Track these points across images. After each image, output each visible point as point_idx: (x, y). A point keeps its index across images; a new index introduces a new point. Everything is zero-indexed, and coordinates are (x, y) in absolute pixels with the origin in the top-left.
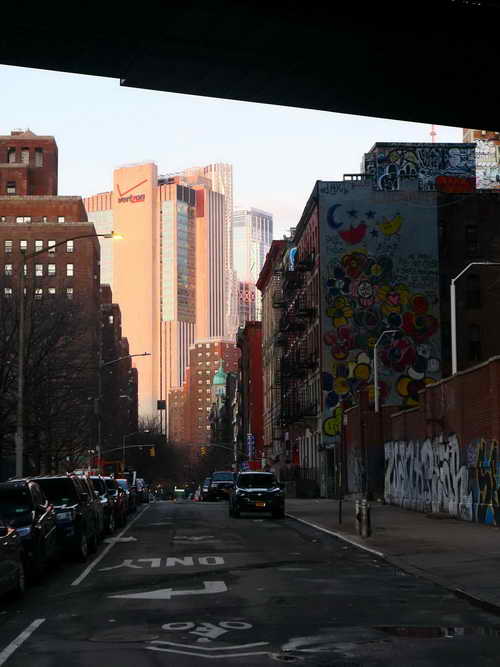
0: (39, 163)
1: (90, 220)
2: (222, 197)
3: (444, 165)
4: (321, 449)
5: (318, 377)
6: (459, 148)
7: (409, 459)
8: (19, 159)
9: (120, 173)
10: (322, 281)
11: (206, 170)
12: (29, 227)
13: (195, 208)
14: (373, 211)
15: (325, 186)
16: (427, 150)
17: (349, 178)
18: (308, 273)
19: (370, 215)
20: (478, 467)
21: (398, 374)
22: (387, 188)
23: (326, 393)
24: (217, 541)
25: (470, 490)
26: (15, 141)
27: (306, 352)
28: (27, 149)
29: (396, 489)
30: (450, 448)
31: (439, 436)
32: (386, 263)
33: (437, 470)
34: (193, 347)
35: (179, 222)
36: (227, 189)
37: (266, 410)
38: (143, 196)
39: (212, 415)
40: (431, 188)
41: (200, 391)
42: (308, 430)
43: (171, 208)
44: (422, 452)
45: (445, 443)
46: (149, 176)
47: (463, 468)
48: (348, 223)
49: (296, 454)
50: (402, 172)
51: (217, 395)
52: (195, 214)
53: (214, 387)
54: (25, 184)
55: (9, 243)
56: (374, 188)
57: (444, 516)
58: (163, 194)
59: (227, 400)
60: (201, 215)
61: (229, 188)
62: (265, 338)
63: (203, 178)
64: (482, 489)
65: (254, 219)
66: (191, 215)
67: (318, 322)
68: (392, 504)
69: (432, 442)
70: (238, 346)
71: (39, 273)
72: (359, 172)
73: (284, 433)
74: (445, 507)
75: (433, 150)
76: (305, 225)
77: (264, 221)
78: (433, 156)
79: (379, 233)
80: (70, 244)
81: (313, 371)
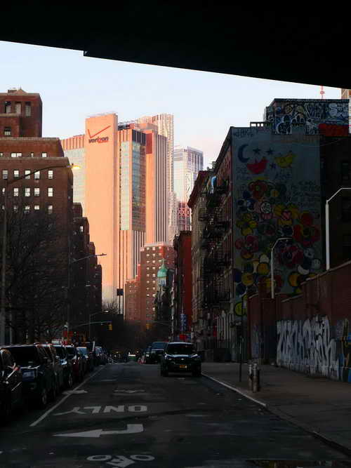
0: (28, 113)
1: (65, 156)
2: (165, 139)
3: (326, 115)
4: (233, 326)
5: (231, 272)
6: (337, 103)
7: (295, 334)
8: (13, 110)
9: (90, 121)
10: (234, 201)
11: (154, 119)
12: (21, 161)
13: (145, 147)
14: (272, 149)
15: (236, 131)
16: (313, 104)
17: (254, 125)
18: (224, 195)
19: (270, 152)
20: (343, 340)
21: (290, 271)
22: (283, 132)
23: (236, 284)
24: (146, 394)
25: (337, 357)
26: (11, 97)
27: (222, 255)
28: (20, 103)
29: (285, 356)
30: (323, 325)
31: (315, 317)
32: (281, 188)
33: (314, 342)
34: (142, 250)
35: (134, 157)
36: (169, 133)
37: (194, 296)
38: (107, 138)
39: (156, 300)
40: (316, 132)
41: (148, 282)
42: (223, 312)
43: (127, 146)
44: (304, 328)
45: (320, 322)
46: (111, 123)
47: (332, 340)
48: (253, 158)
49: (215, 329)
50: (294, 120)
51: (160, 286)
52: (145, 151)
53: (158, 279)
54: (17, 128)
55: (5, 172)
56: (273, 133)
57: (318, 376)
58: (122, 136)
59: (167, 288)
60: (150, 152)
61: (171, 133)
62: (194, 244)
63: (152, 123)
64: (346, 356)
65: (189, 155)
66: (142, 153)
67: (231, 231)
68: (282, 367)
69: (310, 321)
70: (175, 248)
71: (27, 194)
72: (262, 121)
73: (206, 313)
74: (319, 369)
75: (317, 104)
76: (222, 160)
77: (196, 157)
78: (317, 108)
79: (277, 167)
80: (51, 173)
81: (227, 268)
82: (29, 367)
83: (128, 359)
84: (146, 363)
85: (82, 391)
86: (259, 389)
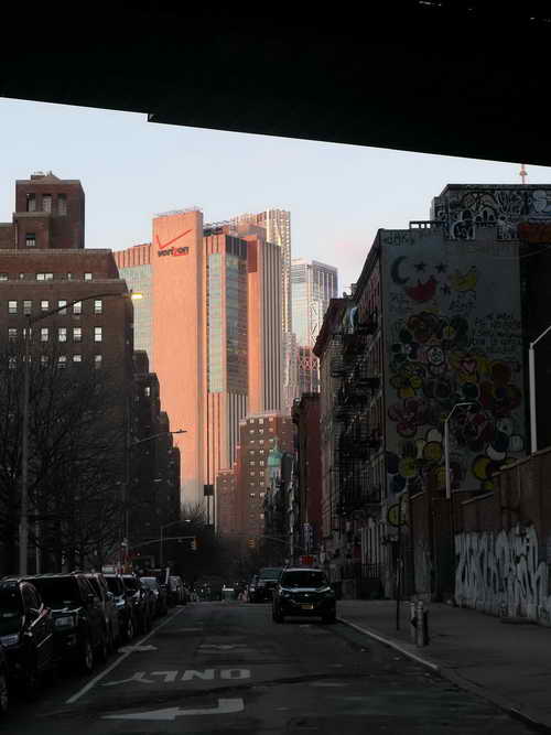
0: (63, 212)
1: (121, 277)
2: (278, 248)
3: (527, 209)
4: (386, 541)
5: (382, 457)
6: (545, 190)
7: (482, 555)
8: (40, 207)
9: (160, 221)
10: (385, 345)
11: (261, 217)
12: (51, 286)
13: (246, 262)
14: (444, 263)
15: (388, 235)
16: (507, 192)
17: (416, 226)
18: (370, 337)
19: (441, 268)
21: (475, 455)
22: (461, 237)
23: (391, 476)
24: (248, 650)
26: (37, 186)
27: (368, 430)
28: (49, 195)
29: (468, 589)
30: (528, 541)
31: (515, 526)
32: (460, 325)
33: (513, 567)
34: (243, 423)
35: (228, 278)
36: (284, 240)
37: (325, 496)
38: (187, 248)
39: (266, 502)
40: (513, 237)
41: (252, 474)
42: (370, 520)
43: (218, 261)
44: (497, 545)
45: (522, 535)
46: (193, 225)
47: (542, 564)
48: (414, 278)
49: (358, 547)
50: (479, 218)
51: (272, 479)
52: (247, 268)
53: (268, 470)
54: (46, 235)
56: (446, 238)
57: (522, 621)
58: (210, 244)
59: (282, 485)
60: (254, 269)
61: (287, 239)
62: (324, 413)
63: (256, 224)
65: (315, 274)
66: (242, 271)
67: (381, 392)
68: (464, 606)
69: (507, 534)
70: (294, 421)
71: (62, 338)
72: (428, 219)
73: (344, 522)
74: (523, 610)
75: (515, 193)
76: (366, 283)
77: (326, 276)
78: (514, 199)
79: (452, 291)
80: (98, 304)
81: (377, 451)
82: (65, 610)
83: (221, 595)
84: (251, 602)
85: (149, 647)
86: (426, 642)
